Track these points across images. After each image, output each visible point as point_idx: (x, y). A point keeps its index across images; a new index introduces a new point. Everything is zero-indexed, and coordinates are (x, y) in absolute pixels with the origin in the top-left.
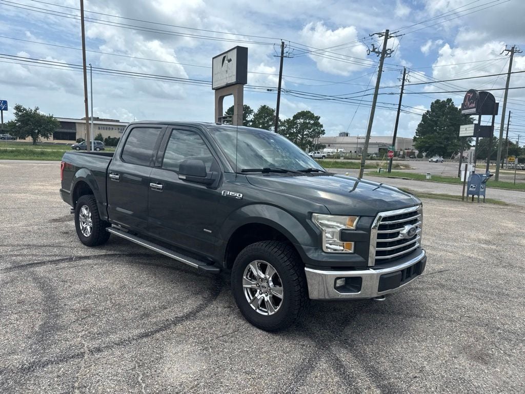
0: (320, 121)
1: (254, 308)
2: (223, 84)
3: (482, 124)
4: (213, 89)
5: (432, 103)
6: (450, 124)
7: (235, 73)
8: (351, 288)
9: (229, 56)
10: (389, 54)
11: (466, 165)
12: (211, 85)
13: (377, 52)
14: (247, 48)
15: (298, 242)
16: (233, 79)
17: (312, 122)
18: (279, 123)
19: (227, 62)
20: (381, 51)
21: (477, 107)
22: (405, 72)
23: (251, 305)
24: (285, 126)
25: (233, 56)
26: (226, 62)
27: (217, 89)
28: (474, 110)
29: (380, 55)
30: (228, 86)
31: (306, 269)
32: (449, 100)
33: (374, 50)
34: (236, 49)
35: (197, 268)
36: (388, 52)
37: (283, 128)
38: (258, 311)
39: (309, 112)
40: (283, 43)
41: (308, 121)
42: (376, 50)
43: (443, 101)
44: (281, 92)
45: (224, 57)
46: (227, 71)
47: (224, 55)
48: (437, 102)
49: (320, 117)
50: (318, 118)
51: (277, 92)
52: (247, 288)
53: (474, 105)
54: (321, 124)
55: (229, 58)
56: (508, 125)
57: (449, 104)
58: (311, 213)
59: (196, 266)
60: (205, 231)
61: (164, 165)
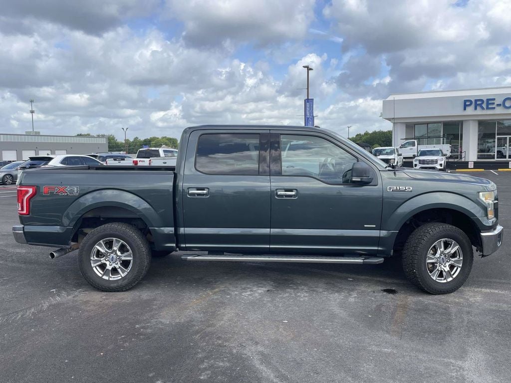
15: (475, 216)
31: (482, 234)
58: (479, 192)
59: (359, 260)
60: (366, 227)
61: (285, 171)
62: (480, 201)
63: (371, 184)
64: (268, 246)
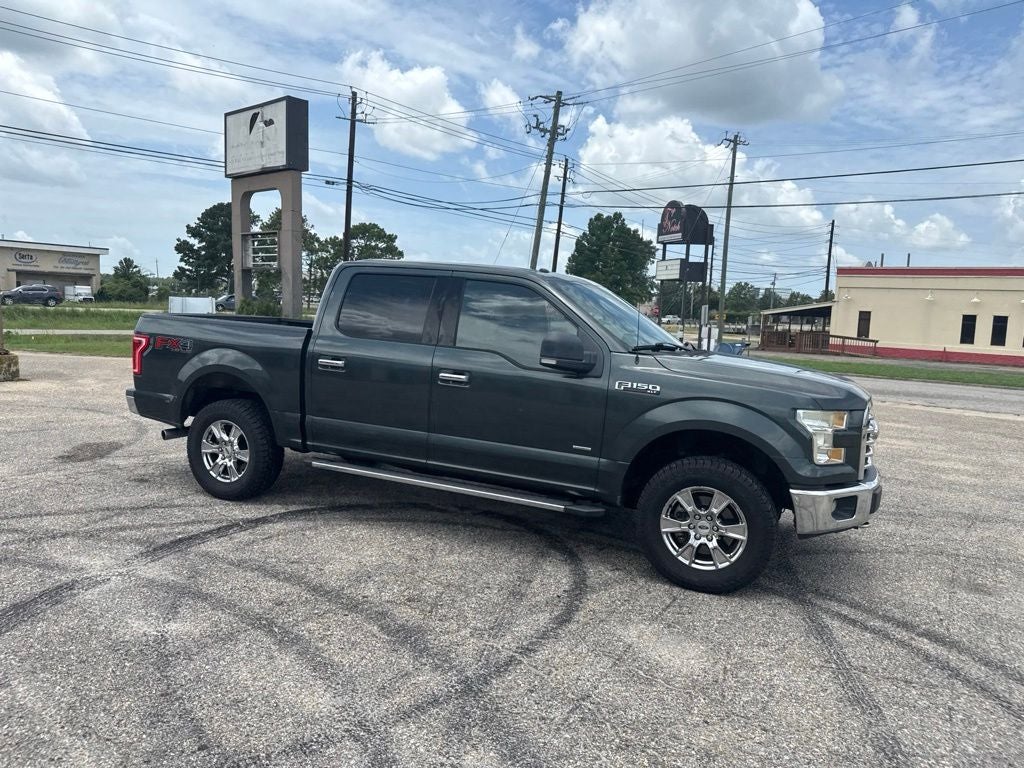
0: (397, 243)
1: (687, 562)
2: (254, 166)
3: (691, 260)
4: (227, 176)
5: (591, 220)
6: (620, 257)
7: (283, 147)
8: (842, 513)
9: (268, 113)
10: (561, 134)
11: (710, 330)
12: (223, 169)
13: (542, 130)
14: (307, 102)
15: (777, 453)
16: (280, 160)
17: (382, 245)
18: (316, 244)
19: (262, 125)
20: (549, 129)
21: (683, 230)
22: (566, 166)
23: (680, 558)
24: (327, 251)
25: (280, 114)
26: (259, 124)
27: (236, 178)
28: (679, 236)
29: (548, 135)
30: (265, 172)
31: (791, 491)
32: (618, 216)
33: (537, 127)
34: (284, 103)
35: (562, 510)
36: (560, 131)
37: (324, 255)
38: (694, 565)
39: (375, 226)
40: (354, 94)
41: (373, 244)
42: (541, 126)
43: (608, 217)
44: (354, 188)
45: (254, 115)
46: (262, 143)
47: (256, 111)
48: (599, 217)
49: (396, 237)
50: (392, 238)
51: (345, 187)
52: (667, 533)
53: (678, 228)
54: (400, 249)
55: (267, 117)
56: (712, 259)
57: (617, 223)
58: (795, 409)
59: (559, 507)
60: (575, 449)
61: (461, 341)
62: (797, 427)
63: (589, 374)
64: (424, 461)
